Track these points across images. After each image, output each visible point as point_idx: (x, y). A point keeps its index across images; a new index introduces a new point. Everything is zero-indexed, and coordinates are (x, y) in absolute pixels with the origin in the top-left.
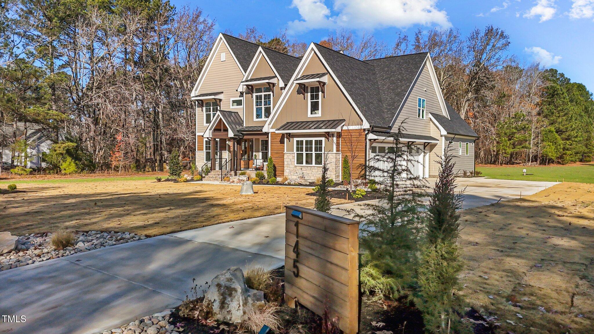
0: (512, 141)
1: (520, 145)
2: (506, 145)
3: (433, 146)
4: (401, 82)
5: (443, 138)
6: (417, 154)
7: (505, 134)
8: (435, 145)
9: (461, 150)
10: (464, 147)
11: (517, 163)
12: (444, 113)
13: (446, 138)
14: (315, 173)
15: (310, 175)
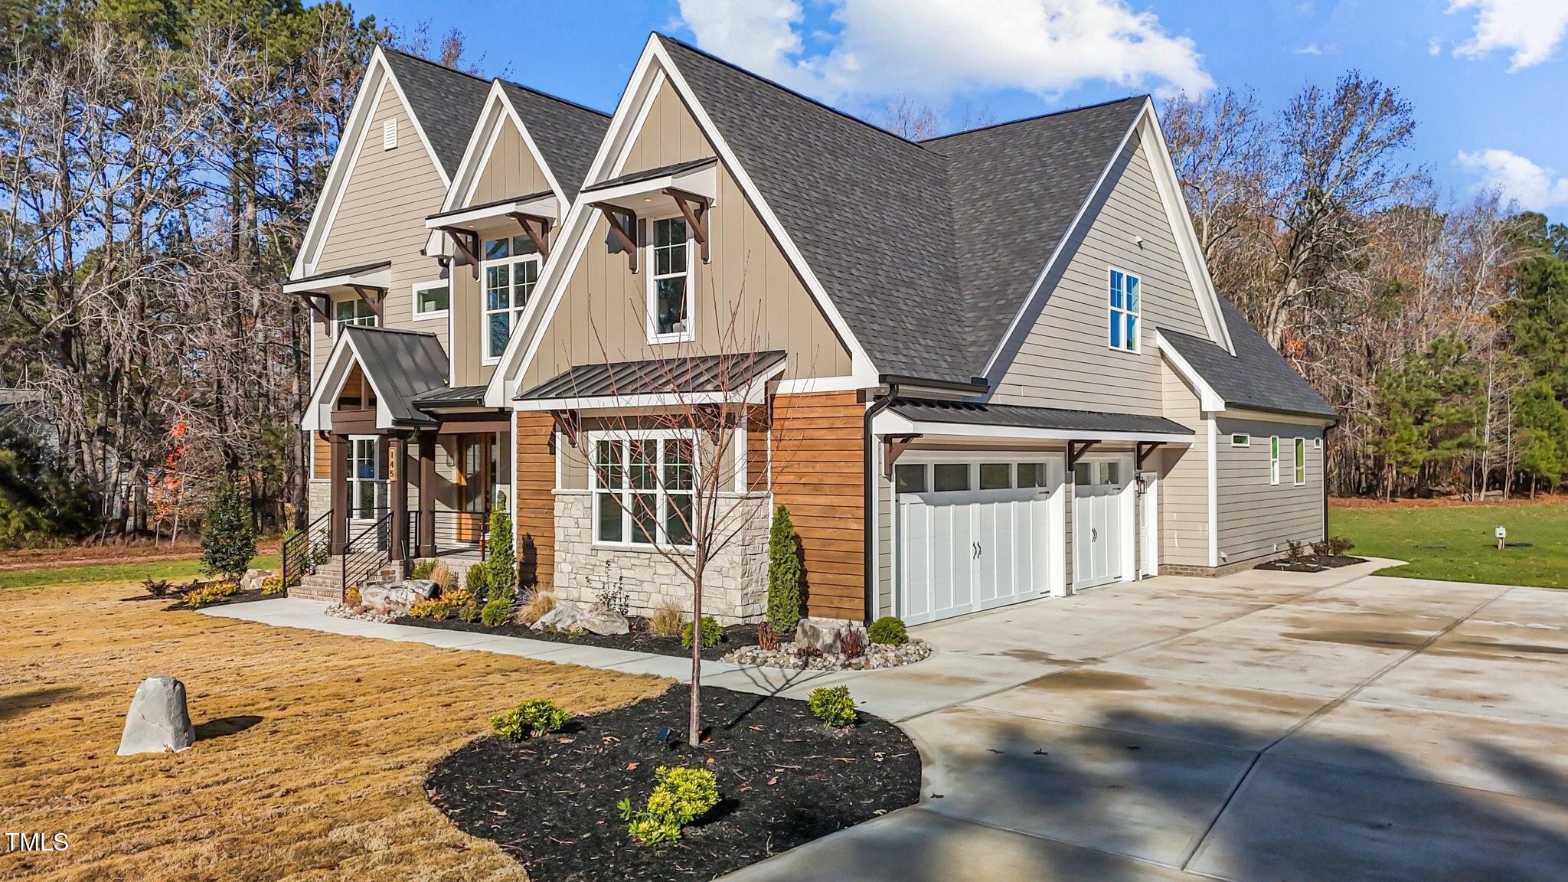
0: (1426, 426)
1: (1452, 436)
2: (1410, 439)
3: (1170, 457)
4: (1038, 204)
5: (1212, 424)
6: (1111, 486)
7: (1405, 404)
8: (1182, 450)
9: (1277, 465)
10: (1286, 456)
11: (1440, 494)
12: (1215, 330)
13: (1224, 425)
14: (666, 580)
15: (646, 587)
